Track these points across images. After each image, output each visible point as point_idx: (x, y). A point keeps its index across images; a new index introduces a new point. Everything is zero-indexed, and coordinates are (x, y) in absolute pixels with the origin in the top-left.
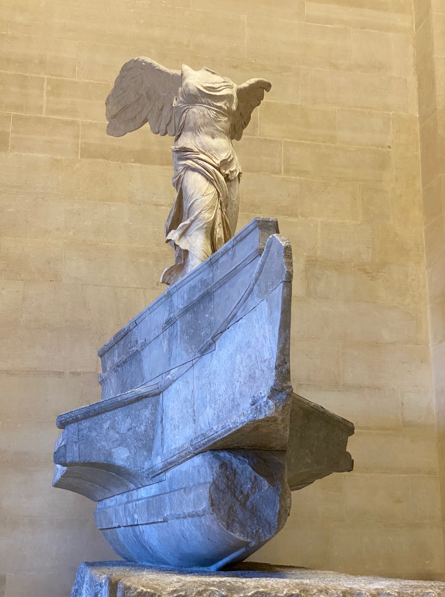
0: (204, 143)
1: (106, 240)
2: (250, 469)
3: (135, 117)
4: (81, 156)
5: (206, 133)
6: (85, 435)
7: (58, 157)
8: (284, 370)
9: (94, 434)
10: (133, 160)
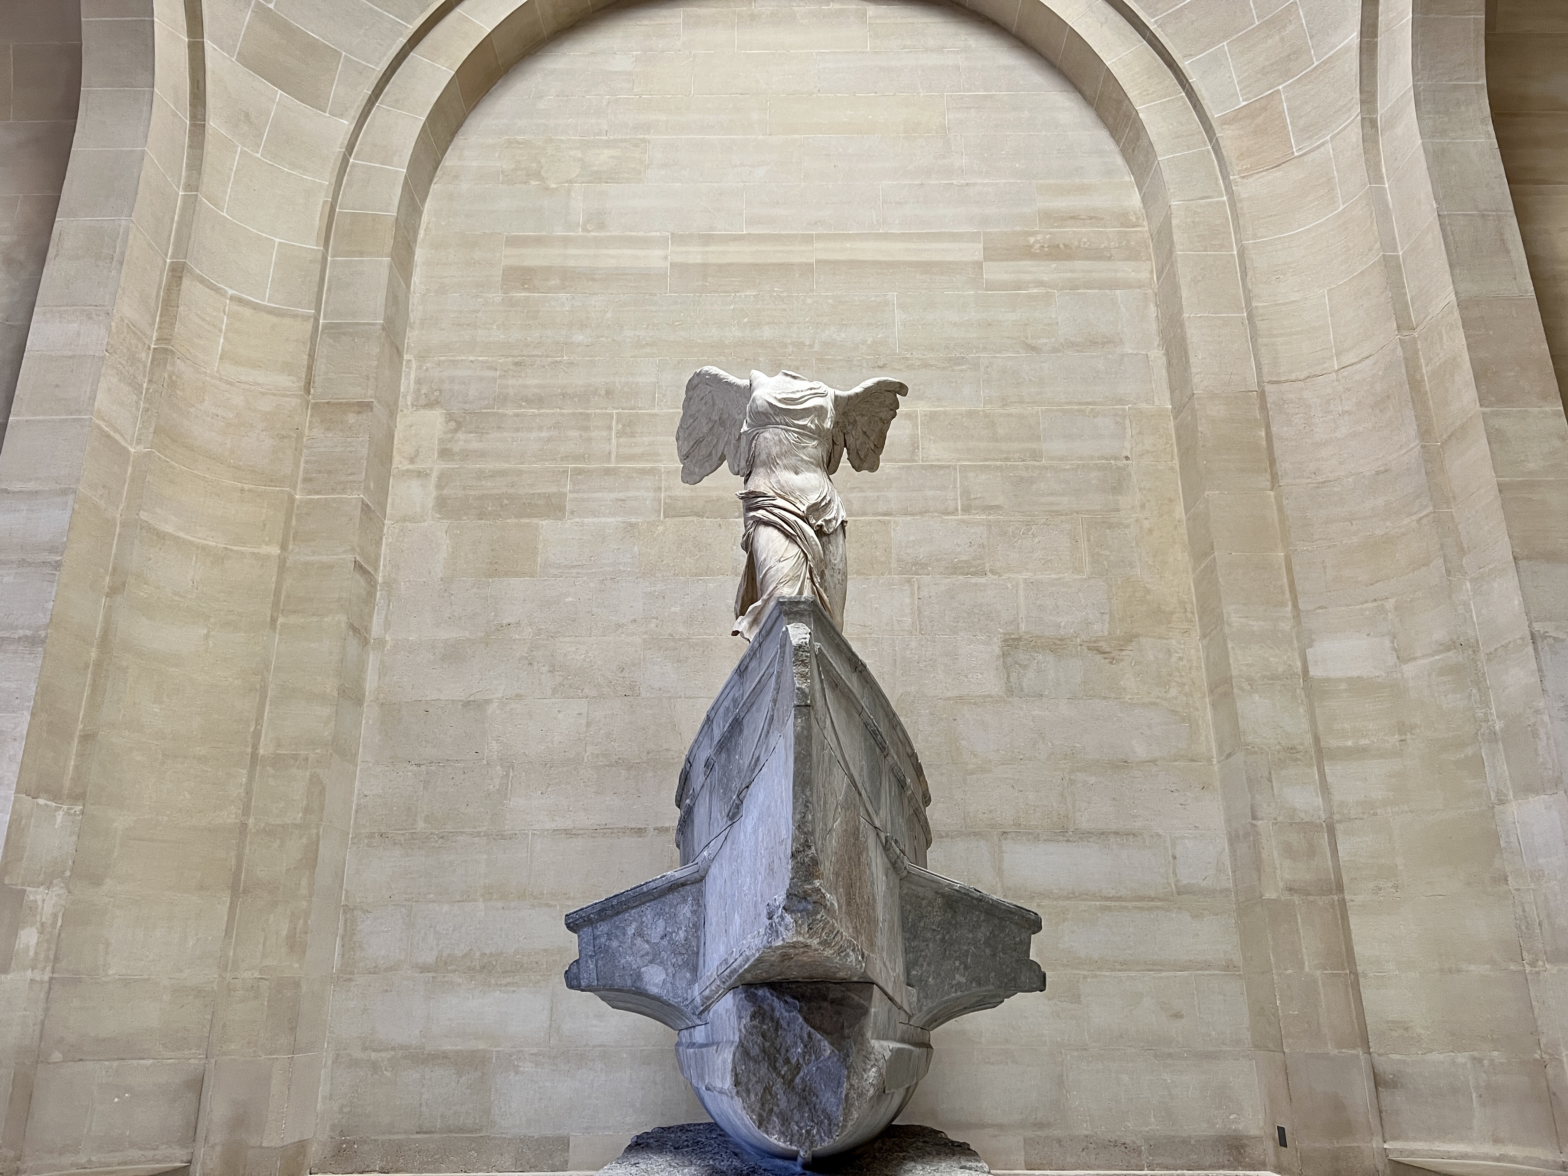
0: (782, 481)
1: (702, 631)
2: (801, 1019)
3: (711, 454)
4: (664, 515)
5: (786, 467)
6: (603, 946)
7: (633, 520)
8: (806, 860)
9: (615, 944)
10: (737, 514)
